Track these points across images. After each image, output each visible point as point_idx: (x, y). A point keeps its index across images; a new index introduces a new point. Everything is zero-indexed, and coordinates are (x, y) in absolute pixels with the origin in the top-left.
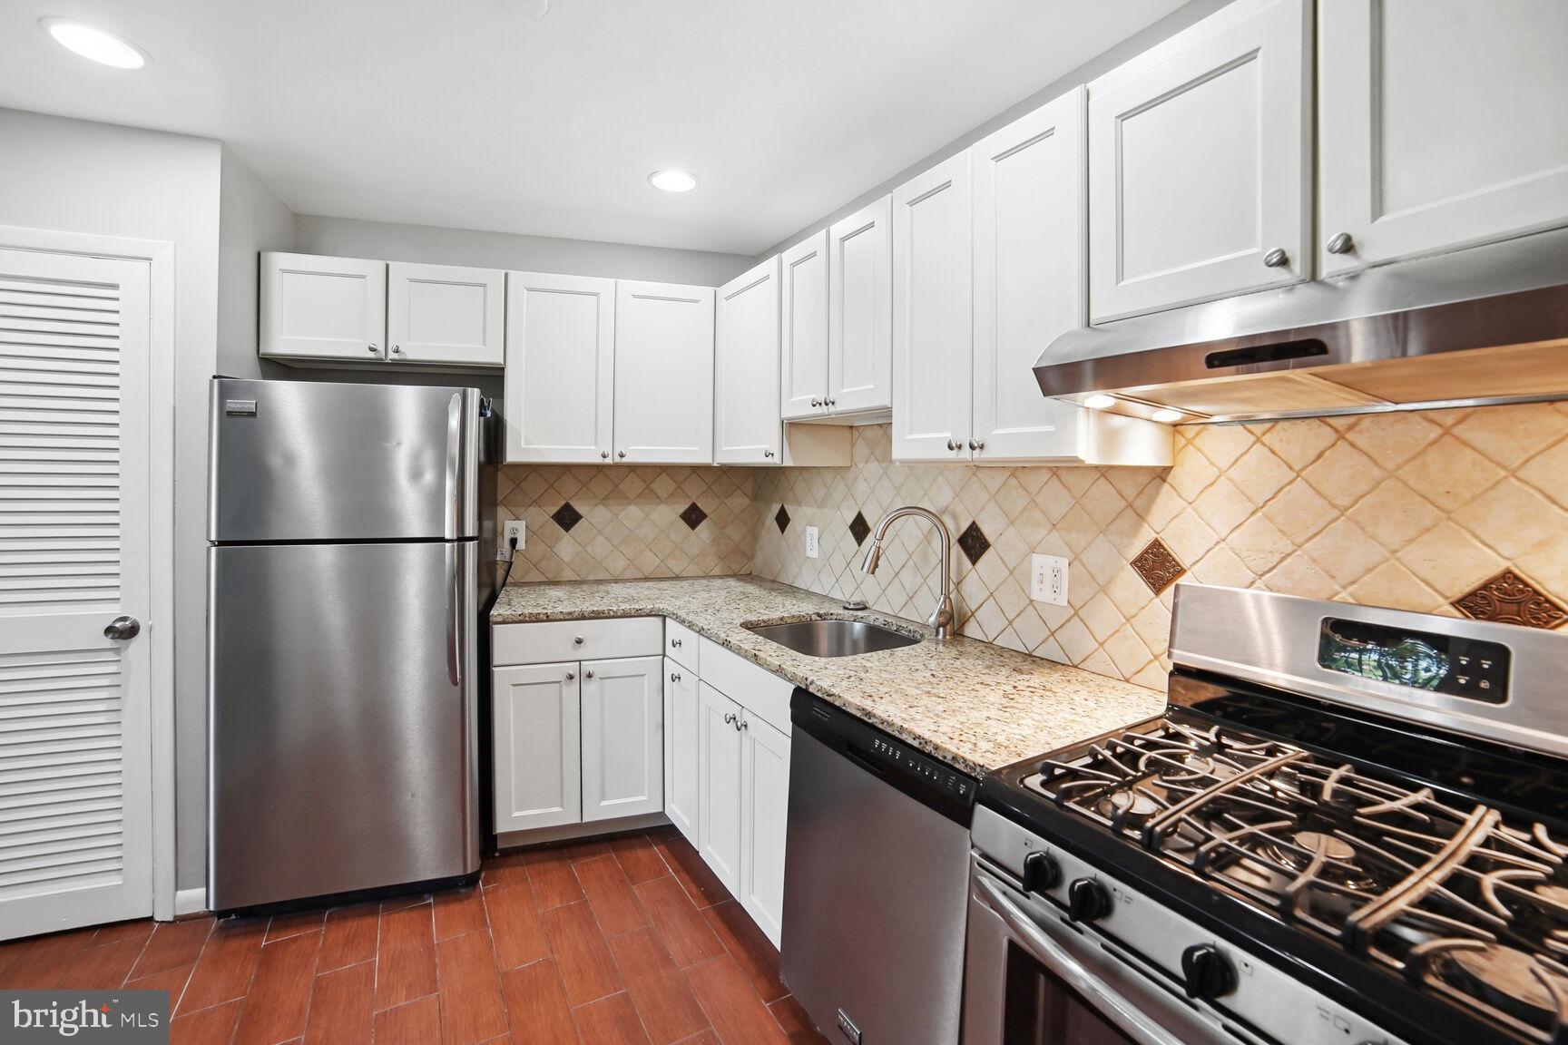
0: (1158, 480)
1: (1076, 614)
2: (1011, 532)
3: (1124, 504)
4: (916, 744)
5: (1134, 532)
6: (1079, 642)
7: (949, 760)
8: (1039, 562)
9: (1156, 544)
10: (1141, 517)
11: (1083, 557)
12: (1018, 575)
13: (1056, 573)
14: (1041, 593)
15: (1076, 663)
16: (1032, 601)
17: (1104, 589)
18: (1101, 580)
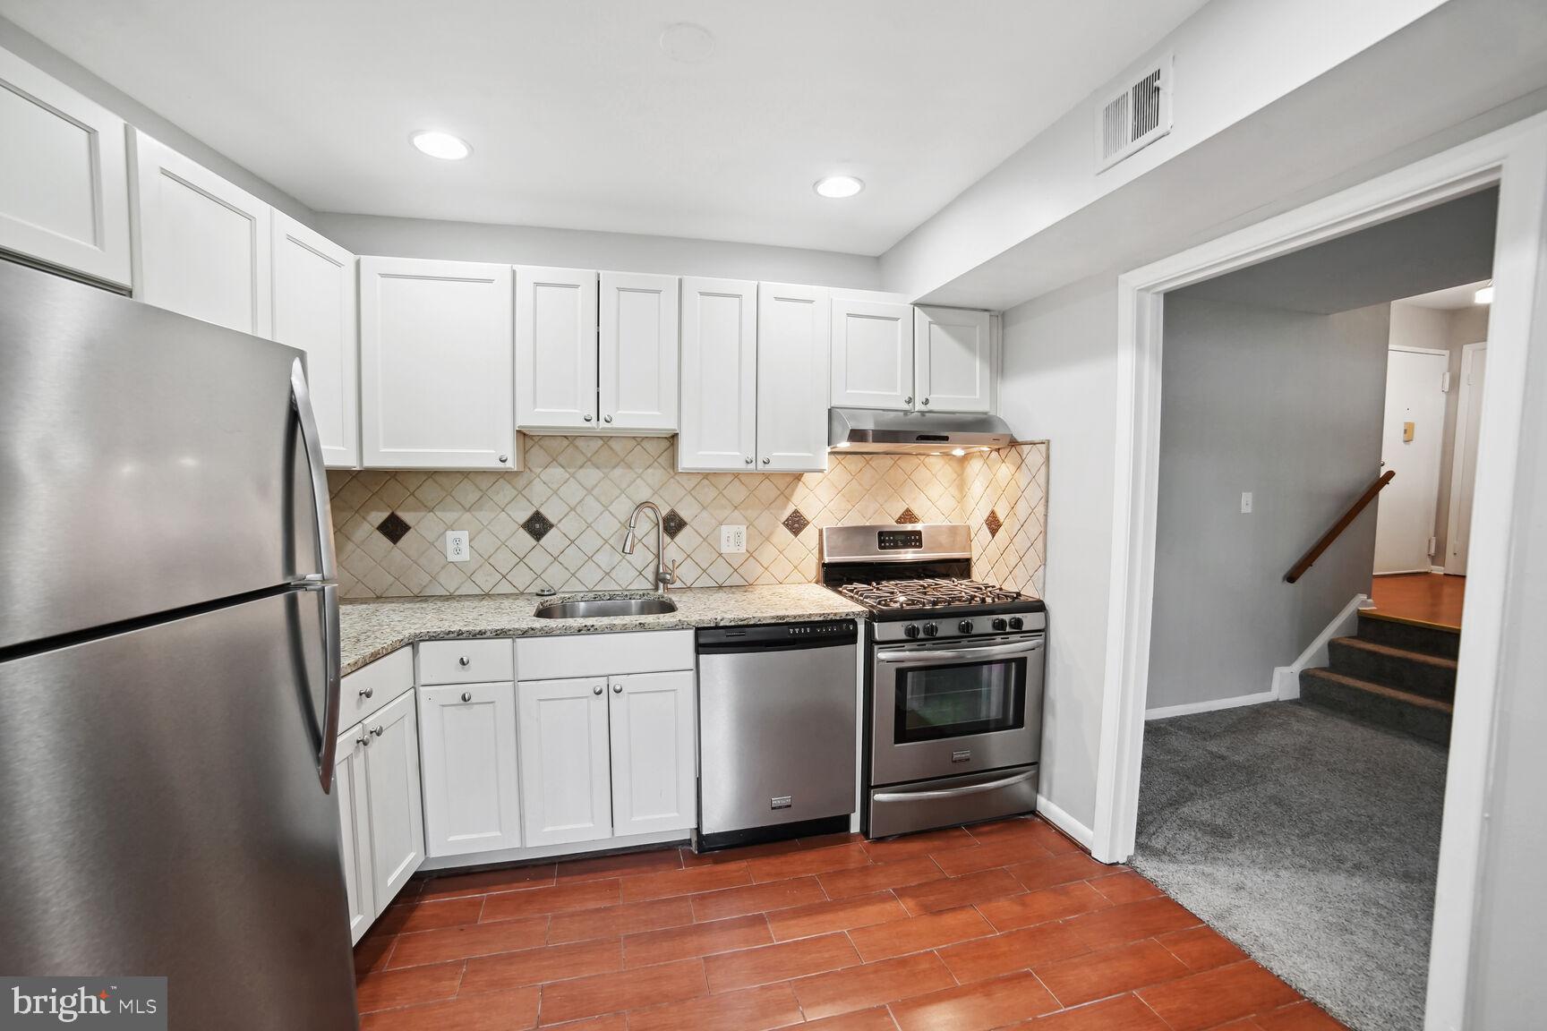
0: (796, 480)
1: (751, 555)
2: (705, 514)
3: (779, 492)
4: (821, 619)
5: (784, 506)
6: (752, 570)
7: (844, 617)
8: (726, 531)
9: (796, 512)
10: (788, 499)
11: (755, 523)
12: (709, 540)
13: (738, 535)
14: (726, 548)
15: (751, 583)
16: (721, 555)
17: (767, 539)
18: (766, 534)
